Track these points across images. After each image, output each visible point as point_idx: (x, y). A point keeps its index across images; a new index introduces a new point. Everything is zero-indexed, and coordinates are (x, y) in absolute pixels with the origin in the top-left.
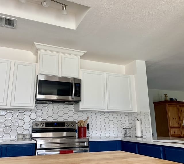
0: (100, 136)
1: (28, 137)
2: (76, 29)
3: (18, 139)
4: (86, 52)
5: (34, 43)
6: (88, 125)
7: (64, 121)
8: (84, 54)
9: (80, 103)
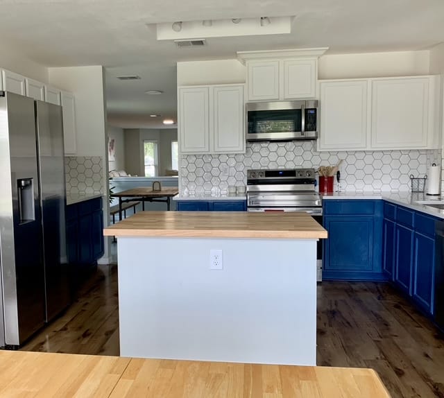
0: (362, 191)
1: (242, 191)
2: (291, 32)
3: (230, 193)
4: (328, 48)
5: (238, 52)
6: (338, 173)
7: (297, 168)
8: (324, 51)
9: (318, 140)
